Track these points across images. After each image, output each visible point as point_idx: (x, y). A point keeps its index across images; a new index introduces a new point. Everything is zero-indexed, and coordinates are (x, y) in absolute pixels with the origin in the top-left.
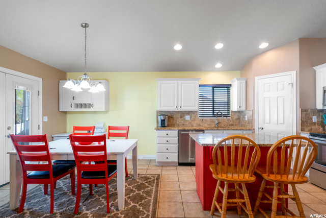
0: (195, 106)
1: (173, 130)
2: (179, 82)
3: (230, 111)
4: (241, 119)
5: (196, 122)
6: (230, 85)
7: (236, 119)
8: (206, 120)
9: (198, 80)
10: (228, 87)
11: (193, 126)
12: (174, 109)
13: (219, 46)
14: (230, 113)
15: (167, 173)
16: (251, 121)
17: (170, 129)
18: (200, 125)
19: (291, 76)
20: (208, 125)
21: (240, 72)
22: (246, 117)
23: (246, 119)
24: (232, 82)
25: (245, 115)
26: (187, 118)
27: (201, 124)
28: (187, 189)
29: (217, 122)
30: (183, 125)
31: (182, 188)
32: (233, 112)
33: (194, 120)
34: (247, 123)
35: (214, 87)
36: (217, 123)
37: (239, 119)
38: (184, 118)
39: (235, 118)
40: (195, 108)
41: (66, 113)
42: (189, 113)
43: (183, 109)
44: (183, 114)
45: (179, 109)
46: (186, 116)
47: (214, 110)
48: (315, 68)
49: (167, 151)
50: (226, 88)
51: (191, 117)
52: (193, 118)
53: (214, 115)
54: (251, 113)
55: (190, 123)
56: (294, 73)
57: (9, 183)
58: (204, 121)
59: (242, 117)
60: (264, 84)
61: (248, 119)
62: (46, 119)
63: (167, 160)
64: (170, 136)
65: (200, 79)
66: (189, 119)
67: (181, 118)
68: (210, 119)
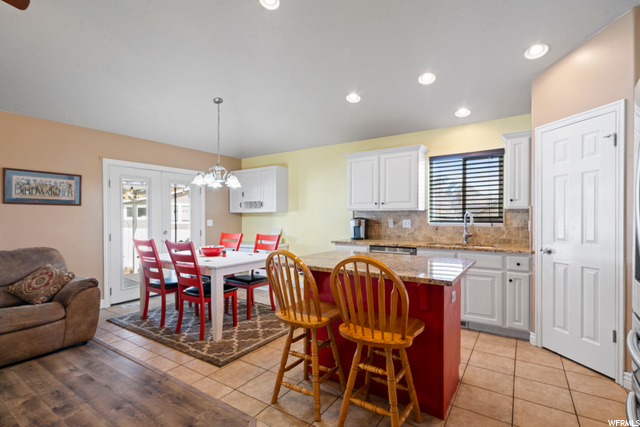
1: (360, 245)
2: (383, 157)
3: (504, 211)
5: (423, 232)
6: (503, 150)
7: (518, 229)
8: (444, 228)
10: (499, 154)
11: (417, 240)
12: (373, 207)
14: (504, 215)
17: (355, 244)
18: (432, 240)
20: (449, 239)
26: (406, 223)
27: (434, 237)
29: (465, 233)
30: (399, 237)
32: (510, 211)
33: (420, 228)
35: (466, 158)
36: (467, 237)
38: (400, 223)
39: (515, 225)
41: (240, 215)
42: (410, 214)
43: (388, 207)
44: (399, 216)
46: (404, 221)
47: (464, 209)
51: (412, 224)
52: (417, 224)
55: (411, 234)
57: (138, 299)
58: (440, 231)
60: (555, 143)
62: (210, 223)
66: (409, 226)
67: (394, 223)
68: (453, 228)
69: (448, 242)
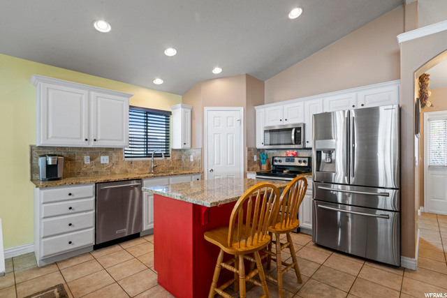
0: (122, 140)
1: (85, 184)
2: (92, 93)
3: (169, 149)
4: (183, 160)
5: (120, 166)
6: (170, 113)
7: (177, 160)
8: (136, 162)
9: (129, 96)
10: (167, 114)
11: (114, 174)
12: (82, 144)
13: (170, 52)
14: (170, 152)
15: (78, 274)
16: (199, 163)
17: (78, 184)
18: (127, 172)
19: (239, 113)
20: (141, 170)
21: (181, 97)
22: (192, 156)
23: (192, 160)
24: (173, 109)
25: (189, 155)
26: (104, 159)
27: (129, 170)
28: (141, 290)
29: (153, 165)
30: (97, 172)
31: (130, 291)
32: (173, 150)
33: (117, 163)
34: (192, 165)
35: (148, 112)
36: (154, 167)
37: (180, 160)
38: (97, 160)
39: (176, 158)
40: (121, 142)
42: (107, 151)
43: (99, 144)
44: (95, 153)
45: (92, 144)
46: (102, 157)
47: (147, 148)
48: (255, 107)
49: (71, 228)
50: (165, 115)
51: (111, 159)
52: (114, 160)
53: (148, 156)
54: (199, 152)
55: (109, 169)
56: (242, 109)
58: (133, 164)
59: (183, 157)
60: (214, 117)
61: (194, 160)
63: (71, 247)
64: (76, 197)
65: (132, 95)
66: (108, 162)
67: (91, 159)
68: (143, 161)
69: (140, 172)
